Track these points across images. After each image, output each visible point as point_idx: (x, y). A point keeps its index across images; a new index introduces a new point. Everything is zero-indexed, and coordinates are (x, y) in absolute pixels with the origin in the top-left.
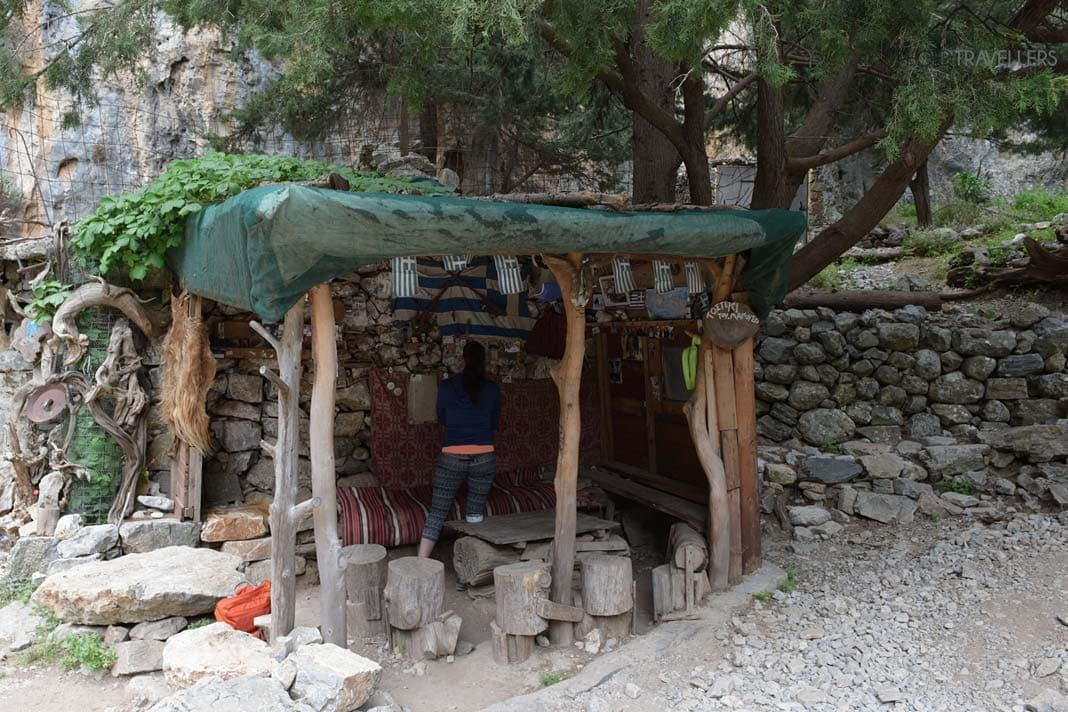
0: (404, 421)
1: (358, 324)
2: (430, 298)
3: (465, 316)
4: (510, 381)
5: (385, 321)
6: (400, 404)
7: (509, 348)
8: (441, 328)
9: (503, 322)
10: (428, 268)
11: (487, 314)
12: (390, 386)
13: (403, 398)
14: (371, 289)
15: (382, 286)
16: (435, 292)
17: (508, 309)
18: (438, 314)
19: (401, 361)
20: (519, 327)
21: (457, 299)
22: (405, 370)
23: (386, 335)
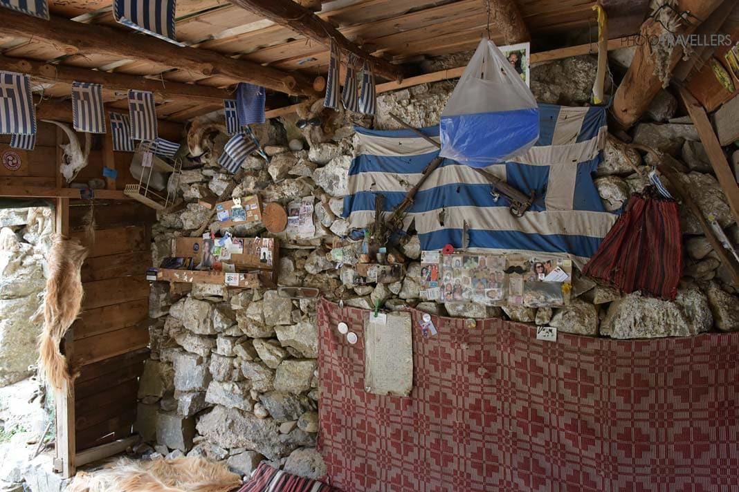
0: (360, 384)
1: (303, 236)
2: (403, 189)
3: (462, 215)
4: (552, 338)
5: (340, 228)
6: (354, 356)
7: (546, 273)
8: (422, 237)
9: (539, 222)
10: (402, 141)
11: (503, 209)
12: (342, 328)
13: (359, 349)
14: (323, 184)
15: (337, 178)
16: (414, 178)
17: (550, 198)
18: (418, 215)
19: (359, 291)
20: (572, 230)
21: (451, 186)
22: (364, 304)
23: (339, 250)
